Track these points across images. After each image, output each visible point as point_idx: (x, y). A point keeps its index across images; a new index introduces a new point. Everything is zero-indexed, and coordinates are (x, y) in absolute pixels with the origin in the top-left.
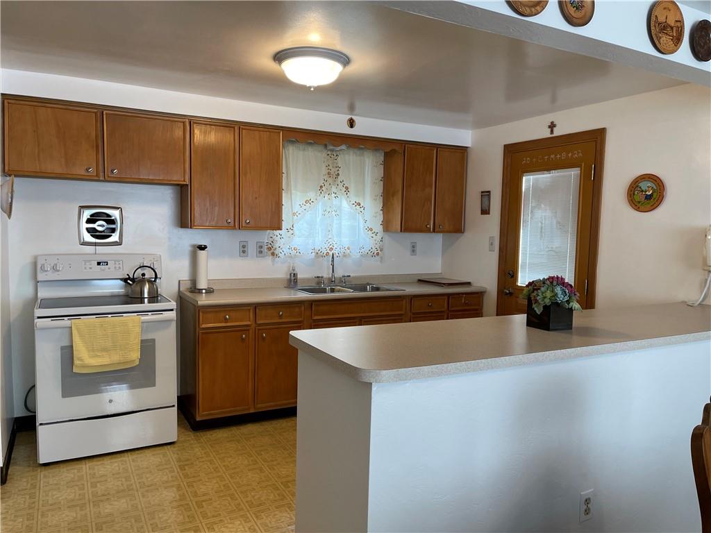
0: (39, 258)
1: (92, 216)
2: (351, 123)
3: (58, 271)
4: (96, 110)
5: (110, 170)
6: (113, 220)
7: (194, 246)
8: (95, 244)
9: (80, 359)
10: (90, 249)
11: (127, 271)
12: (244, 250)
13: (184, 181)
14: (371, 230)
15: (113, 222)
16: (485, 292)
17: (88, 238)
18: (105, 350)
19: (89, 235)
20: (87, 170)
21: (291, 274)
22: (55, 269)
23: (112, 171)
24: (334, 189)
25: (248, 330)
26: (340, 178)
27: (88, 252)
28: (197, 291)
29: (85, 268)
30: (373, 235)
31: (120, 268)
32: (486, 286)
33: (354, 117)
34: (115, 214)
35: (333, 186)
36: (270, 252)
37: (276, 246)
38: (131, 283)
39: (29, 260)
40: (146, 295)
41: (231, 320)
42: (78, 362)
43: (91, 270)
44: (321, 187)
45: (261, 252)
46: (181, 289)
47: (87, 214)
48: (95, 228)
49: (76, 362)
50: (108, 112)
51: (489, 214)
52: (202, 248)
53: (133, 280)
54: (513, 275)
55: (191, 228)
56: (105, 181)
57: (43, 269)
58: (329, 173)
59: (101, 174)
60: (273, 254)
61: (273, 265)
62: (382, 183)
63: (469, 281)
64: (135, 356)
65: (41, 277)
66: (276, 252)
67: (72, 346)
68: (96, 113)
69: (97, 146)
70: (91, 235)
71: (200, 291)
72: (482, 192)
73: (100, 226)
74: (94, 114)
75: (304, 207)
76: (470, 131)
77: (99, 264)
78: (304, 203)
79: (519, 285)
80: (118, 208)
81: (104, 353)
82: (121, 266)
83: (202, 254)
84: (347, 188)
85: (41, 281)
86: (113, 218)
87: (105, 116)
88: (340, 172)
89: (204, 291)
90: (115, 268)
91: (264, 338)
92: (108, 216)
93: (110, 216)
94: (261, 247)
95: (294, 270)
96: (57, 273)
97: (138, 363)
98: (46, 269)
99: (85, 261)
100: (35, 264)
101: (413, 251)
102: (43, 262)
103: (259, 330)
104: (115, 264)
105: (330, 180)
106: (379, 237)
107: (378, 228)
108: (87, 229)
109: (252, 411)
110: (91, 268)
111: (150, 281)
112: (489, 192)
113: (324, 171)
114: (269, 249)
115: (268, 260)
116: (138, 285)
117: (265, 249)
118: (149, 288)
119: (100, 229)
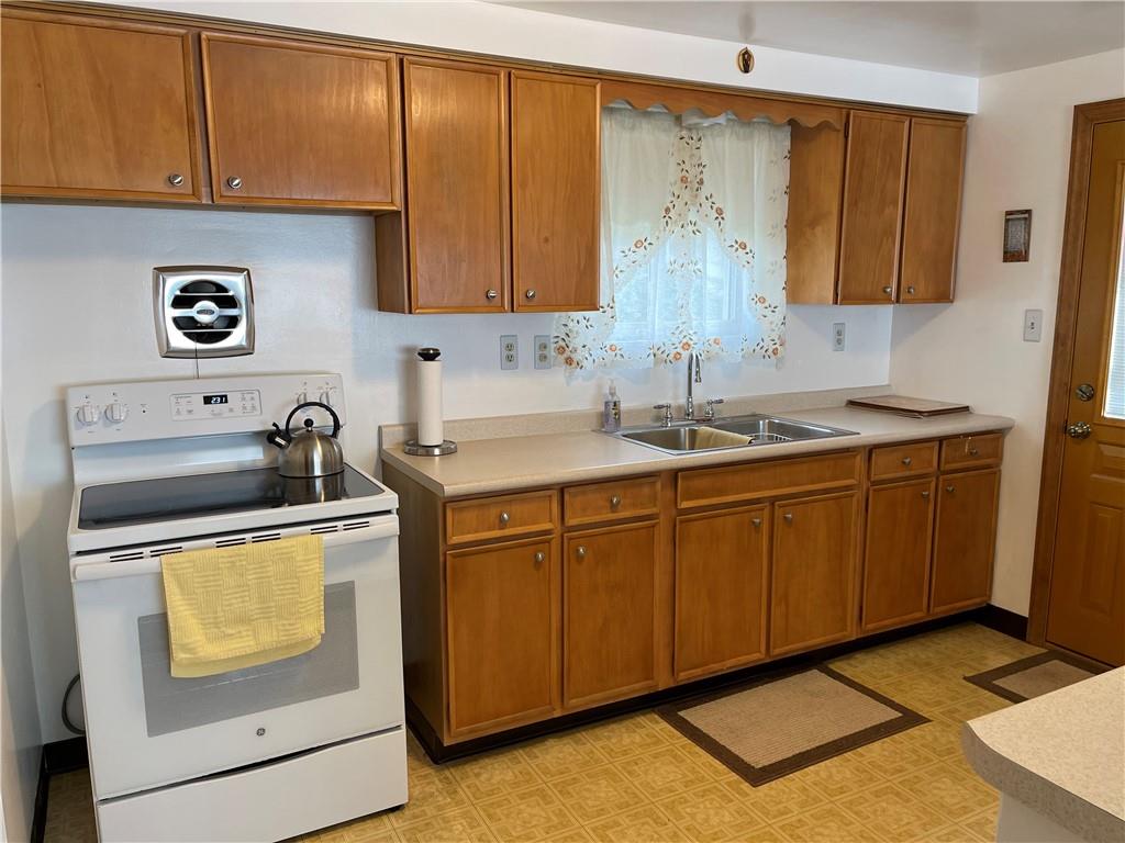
0: (71, 392)
1: (184, 289)
2: (746, 62)
3: (117, 422)
4: (182, 31)
5: (223, 180)
6: (232, 298)
7: (408, 350)
8: (196, 355)
9: (185, 648)
10: (186, 366)
11: (272, 414)
12: (509, 357)
13: (392, 203)
14: (762, 300)
15: (231, 302)
16: (1009, 429)
17: (179, 340)
18: (243, 620)
19: (180, 333)
20: (170, 180)
21: (606, 403)
22: (108, 417)
23: (229, 183)
24: (692, 216)
25: (549, 542)
26: (705, 191)
27: (181, 373)
28: (421, 451)
29: (178, 412)
30: (768, 312)
31: (253, 407)
32: (1014, 417)
33: (752, 49)
34: (235, 284)
35: (692, 208)
36: (562, 358)
37: (576, 342)
38: (283, 442)
39: (48, 397)
40: (318, 471)
41: (513, 522)
42: (183, 656)
43: (190, 417)
44: (668, 210)
45: (543, 358)
46: (384, 447)
47: (173, 284)
48: (192, 318)
49: (179, 655)
50: (208, 33)
51: (1026, 259)
52: (429, 355)
53: (286, 434)
54: (1094, 394)
55: (410, 312)
56: (213, 207)
57: (82, 421)
58: (683, 180)
59: (204, 190)
60: (569, 361)
61: (568, 384)
62: (786, 198)
63: (966, 404)
64: (312, 628)
65: (78, 437)
66: (576, 357)
67: (164, 616)
68: (183, 37)
69: (191, 122)
70: (185, 334)
71: (428, 451)
72: (1008, 213)
73: (205, 312)
74: (178, 42)
75: (632, 256)
76: (976, 81)
77: (208, 400)
78: (633, 248)
79: (1106, 415)
80: (241, 270)
81: (242, 629)
82: (257, 405)
83: (430, 368)
84: (720, 212)
85: (79, 447)
86: (231, 294)
87: (204, 44)
88: (705, 176)
89: (437, 451)
90: (245, 408)
91: (580, 559)
92: (220, 288)
93: (226, 290)
94: (545, 347)
95: (612, 394)
96: (115, 426)
97: (318, 642)
98: (88, 419)
99: (178, 396)
100: (62, 406)
101: (839, 342)
102: (83, 402)
103: (570, 539)
104: (244, 399)
105: (686, 194)
106: (778, 318)
107: (778, 296)
108: (176, 320)
109: (557, 714)
110: (190, 412)
111: (324, 438)
112: (1029, 212)
113: (674, 174)
114: (561, 350)
115: (558, 376)
116: (301, 446)
117: (552, 352)
118: (324, 455)
119: (205, 319)
